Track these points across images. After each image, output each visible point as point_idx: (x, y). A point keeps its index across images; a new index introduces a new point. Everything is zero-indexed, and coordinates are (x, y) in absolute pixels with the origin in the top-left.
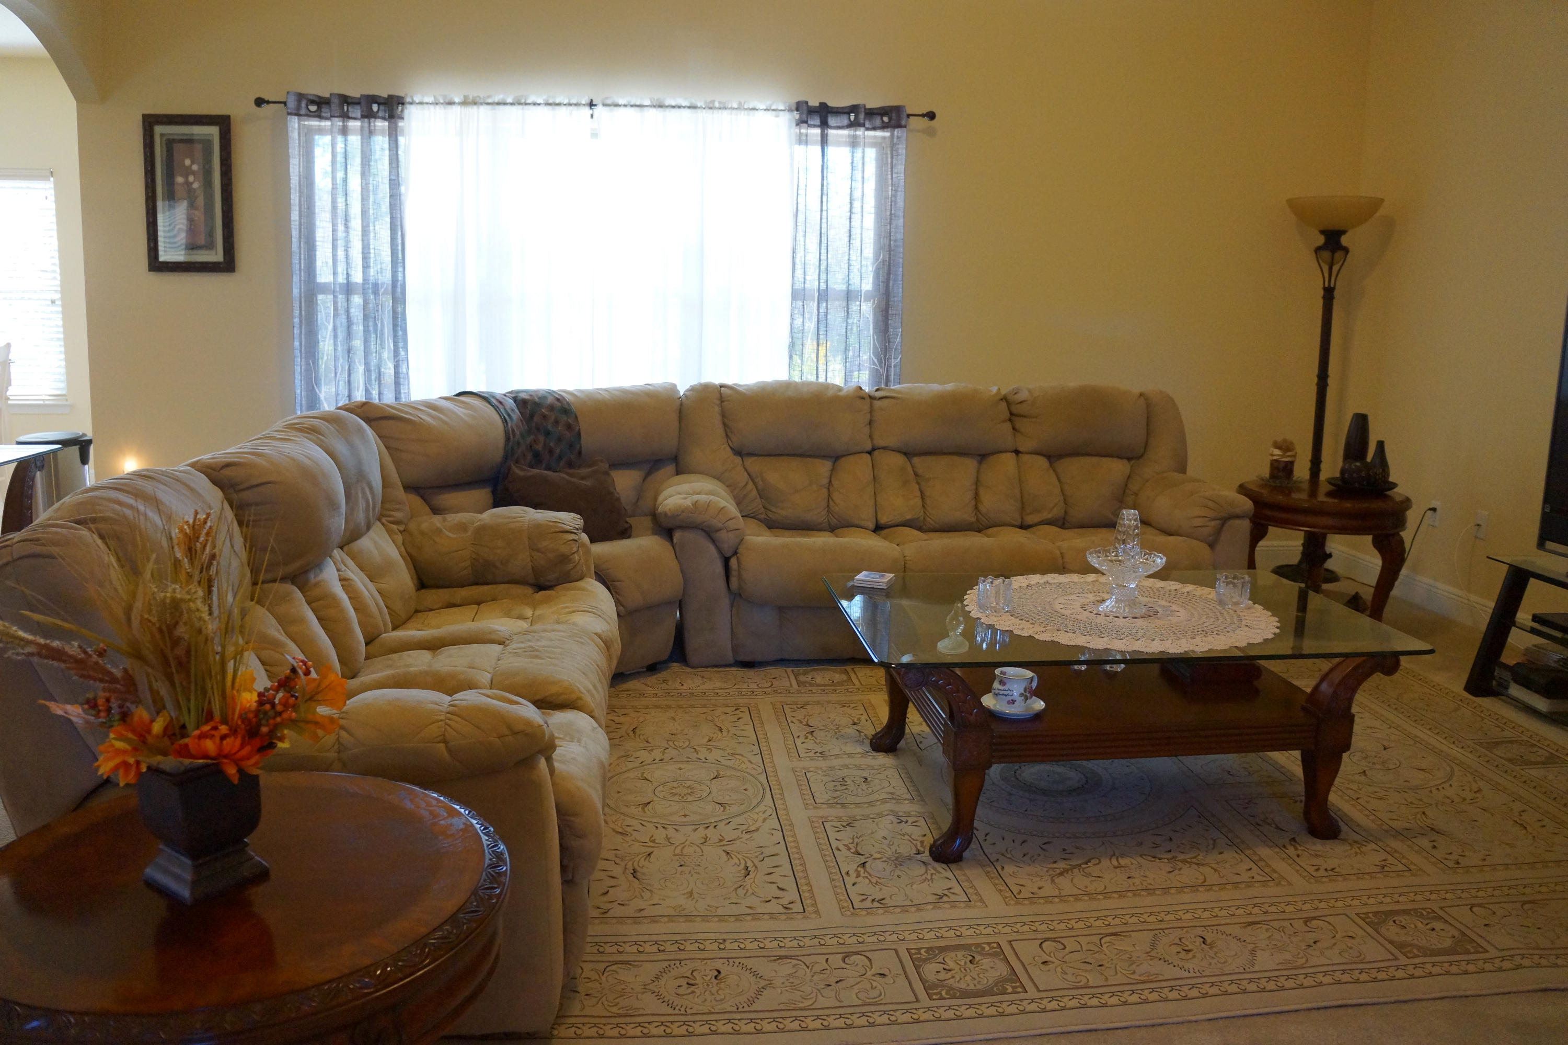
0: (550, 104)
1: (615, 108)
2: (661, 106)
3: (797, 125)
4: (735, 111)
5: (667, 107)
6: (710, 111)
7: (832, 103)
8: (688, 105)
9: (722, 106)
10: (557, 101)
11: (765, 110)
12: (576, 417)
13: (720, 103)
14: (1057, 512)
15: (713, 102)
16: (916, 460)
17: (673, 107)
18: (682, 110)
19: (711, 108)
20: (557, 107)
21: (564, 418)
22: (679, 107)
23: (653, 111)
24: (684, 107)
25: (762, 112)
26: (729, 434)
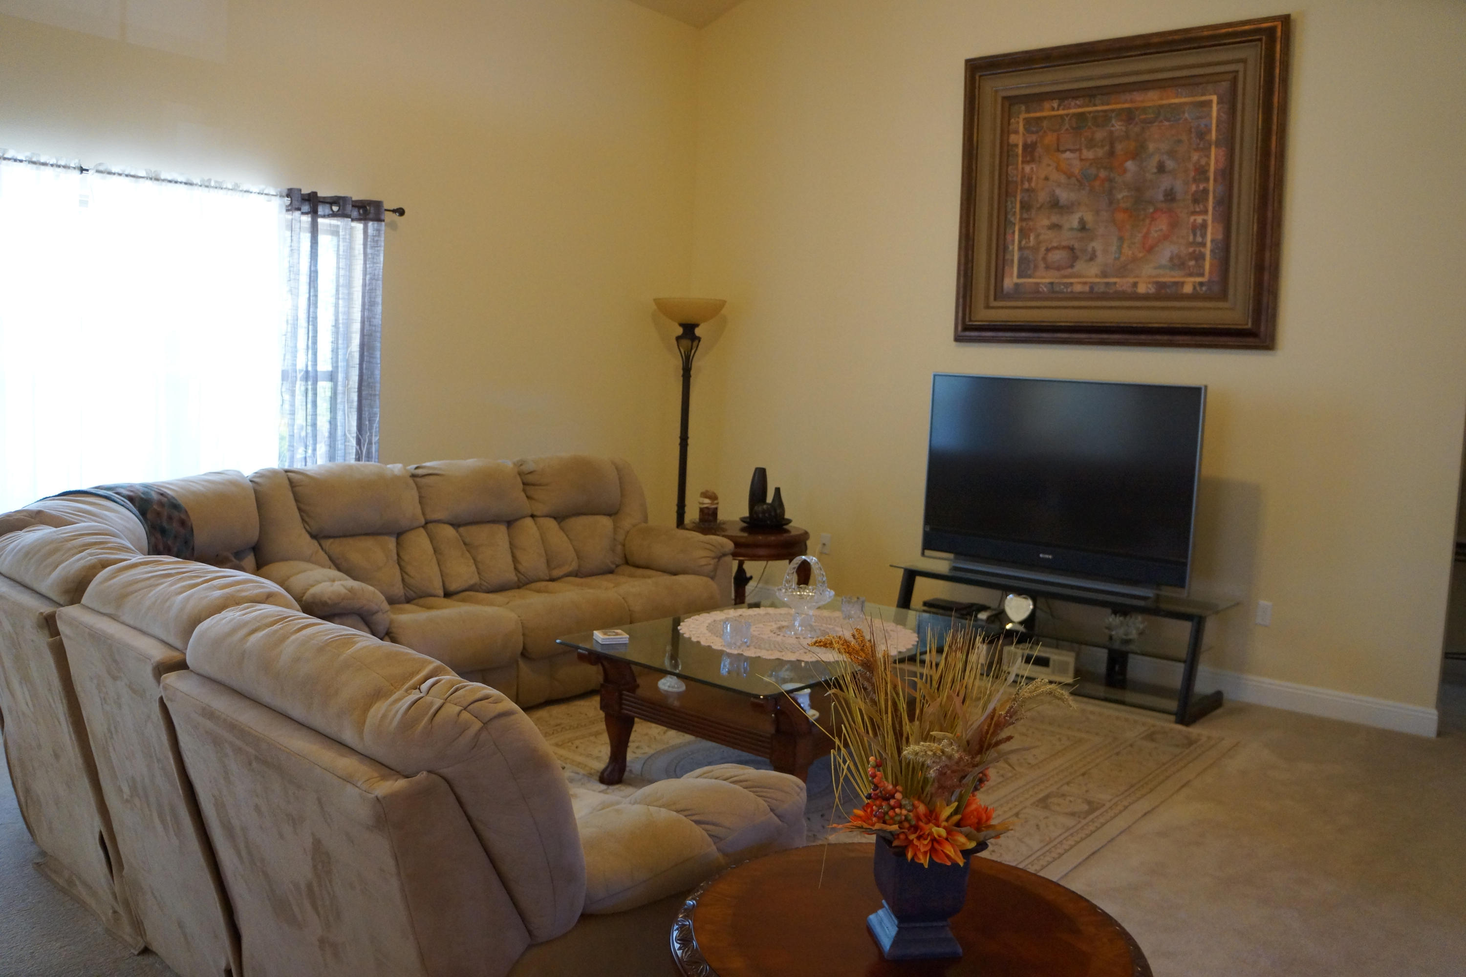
0: (34, 163)
1: (109, 176)
2: (157, 179)
3: (288, 210)
4: (230, 192)
5: (163, 180)
6: (207, 189)
7: (321, 194)
8: (184, 180)
9: (218, 185)
10: (42, 160)
11: (258, 193)
12: (186, 512)
13: (216, 182)
14: (574, 566)
15: (210, 180)
16: (461, 529)
17: (170, 181)
18: (178, 185)
19: (207, 187)
20: (43, 167)
21: (176, 514)
22: (176, 182)
23: (149, 183)
24: (181, 183)
25: (257, 195)
26: (307, 519)
